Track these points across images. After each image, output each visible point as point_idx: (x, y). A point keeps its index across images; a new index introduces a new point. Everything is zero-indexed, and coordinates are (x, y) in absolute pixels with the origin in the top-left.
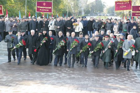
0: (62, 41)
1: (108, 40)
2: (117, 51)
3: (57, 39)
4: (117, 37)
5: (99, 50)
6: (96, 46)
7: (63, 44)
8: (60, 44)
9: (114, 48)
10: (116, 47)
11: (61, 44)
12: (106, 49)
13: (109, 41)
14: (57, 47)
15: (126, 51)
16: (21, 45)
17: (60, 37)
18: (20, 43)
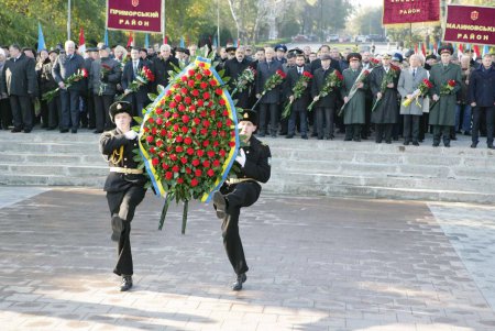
2: (379, 95)
8: (244, 79)
9: (373, 89)
10: (378, 86)
11: (247, 78)
15: (408, 96)
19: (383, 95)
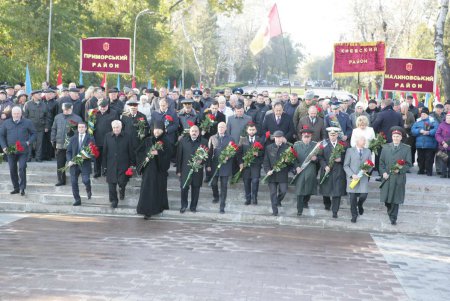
1: (310, 143)
2: (327, 169)
4: (329, 134)
5: (285, 166)
7: (206, 155)
8: (199, 159)
9: (322, 162)
10: (326, 161)
11: (201, 157)
12: (305, 164)
13: (312, 146)
16: (86, 156)
17: (194, 139)
18: (83, 152)
19: (331, 169)
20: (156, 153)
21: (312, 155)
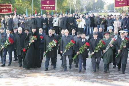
0: (53, 41)
2: (119, 51)
3: (47, 39)
4: (121, 34)
6: (96, 46)
7: (55, 44)
8: (52, 45)
9: (117, 48)
10: (119, 47)
14: (48, 48)
19: (121, 51)
20: (33, 41)
21: (111, 44)
